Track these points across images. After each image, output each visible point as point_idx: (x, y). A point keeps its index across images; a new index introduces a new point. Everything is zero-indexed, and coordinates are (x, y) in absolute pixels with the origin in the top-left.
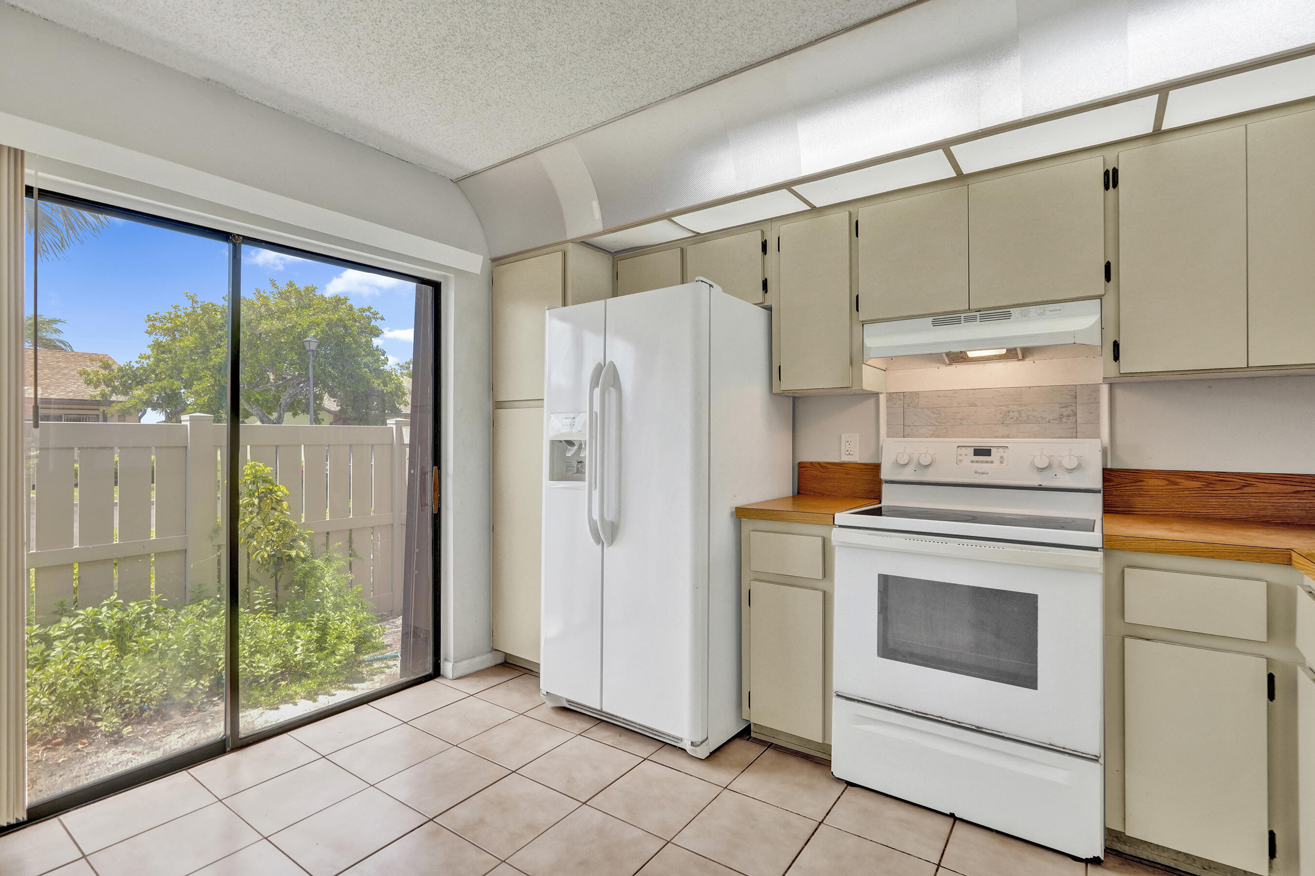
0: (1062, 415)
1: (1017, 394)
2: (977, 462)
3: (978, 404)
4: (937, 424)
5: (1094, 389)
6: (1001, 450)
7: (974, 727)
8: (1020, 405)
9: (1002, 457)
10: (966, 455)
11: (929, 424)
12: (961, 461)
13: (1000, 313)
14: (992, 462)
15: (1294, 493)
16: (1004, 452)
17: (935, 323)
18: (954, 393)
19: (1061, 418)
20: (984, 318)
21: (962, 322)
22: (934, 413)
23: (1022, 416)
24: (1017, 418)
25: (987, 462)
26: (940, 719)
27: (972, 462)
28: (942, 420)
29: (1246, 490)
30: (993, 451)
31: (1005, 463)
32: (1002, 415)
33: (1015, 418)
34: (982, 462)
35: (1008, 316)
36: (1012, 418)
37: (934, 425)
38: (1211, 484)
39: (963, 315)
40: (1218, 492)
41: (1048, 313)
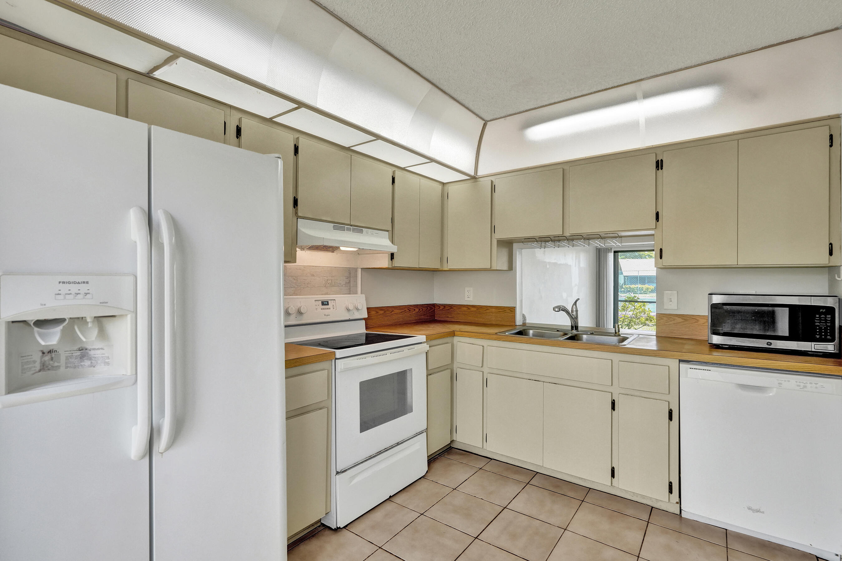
0: (346, 282)
1: (331, 270)
2: (324, 309)
3: (315, 275)
4: (296, 287)
5: (356, 270)
6: (332, 301)
7: (396, 444)
8: (332, 276)
9: (333, 305)
10: (318, 305)
11: (292, 286)
12: (317, 309)
13: (358, 229)
14: (330, 309)
15: (401, 313)
16: (334, 302)
17: (335, 228)
18: (304, 267)
19: (346, 284)
20: (354, 231)
21: (346, 230)
22: (295, 280)
23: (333, 282)
24: (331, 283)
25: (328, 309)
26: (385, 450)
27: (322, 309)
28: (299, 284)
29: (393, 313)
30: (329, 302)
31: (335, 308)
32: (325, 282)
33: (330, 283)
34: (326, 309)
35: (361, 232)
36: (329, 284)
37: (295, 287)
38: (385, 311)
39: (346, 226)
40: (387, 315)
41: (375, 234)
